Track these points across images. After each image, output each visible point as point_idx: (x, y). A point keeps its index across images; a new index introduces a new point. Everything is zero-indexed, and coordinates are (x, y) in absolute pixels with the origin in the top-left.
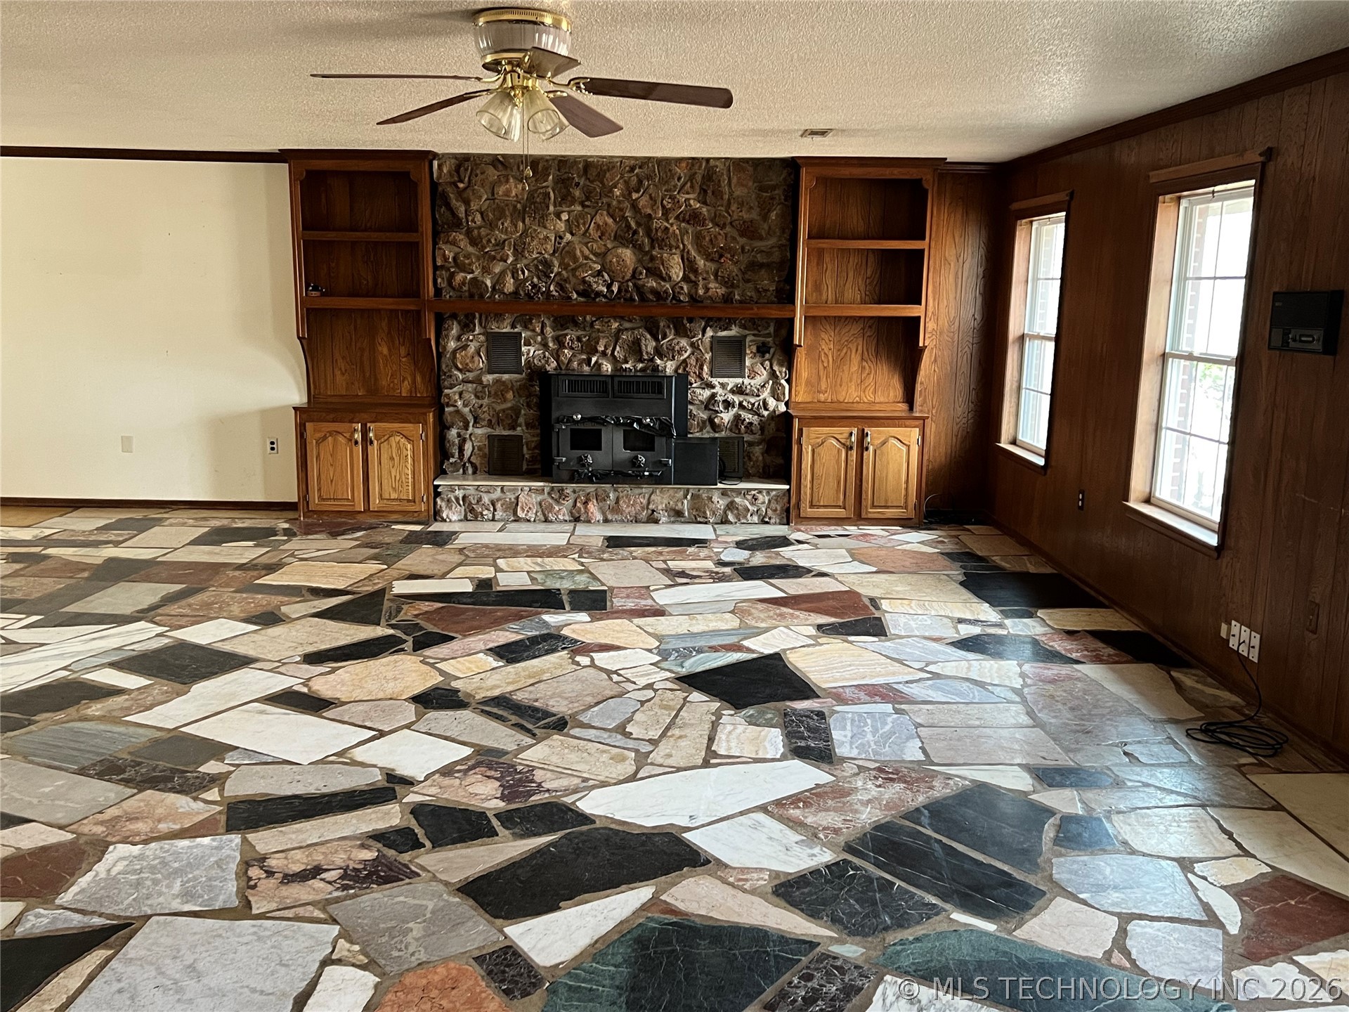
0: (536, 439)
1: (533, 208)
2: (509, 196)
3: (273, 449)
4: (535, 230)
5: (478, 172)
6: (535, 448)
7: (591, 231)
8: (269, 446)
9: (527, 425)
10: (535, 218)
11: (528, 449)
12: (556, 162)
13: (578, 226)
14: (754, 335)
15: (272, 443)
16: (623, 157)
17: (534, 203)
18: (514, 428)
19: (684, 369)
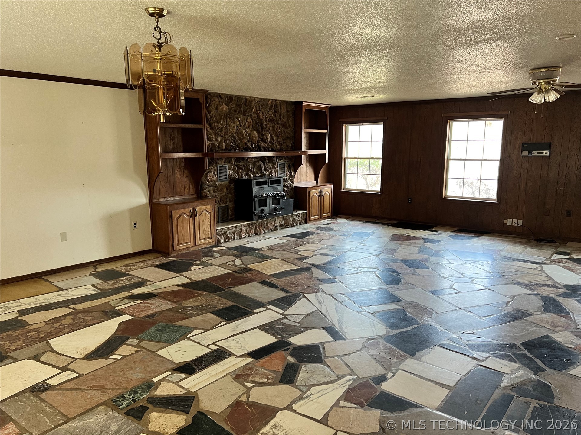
0: (232, 206)
1: (230, 115)
2: (223, 110)
3: (135, 227)
4: (231, 124)
5: (213, 100)
6: (232, 210)
7: (246, 125)
8: (133, 226)
9: (230, 201)
10: (231, 119)
11: (230, 211)
12: (237, 98)
13: (243, 123)
14: (287, 161)
15: (135, 224)
16: (255, 97)
17: (231, 113)
18: (226, 203)
19: (272, 175)
